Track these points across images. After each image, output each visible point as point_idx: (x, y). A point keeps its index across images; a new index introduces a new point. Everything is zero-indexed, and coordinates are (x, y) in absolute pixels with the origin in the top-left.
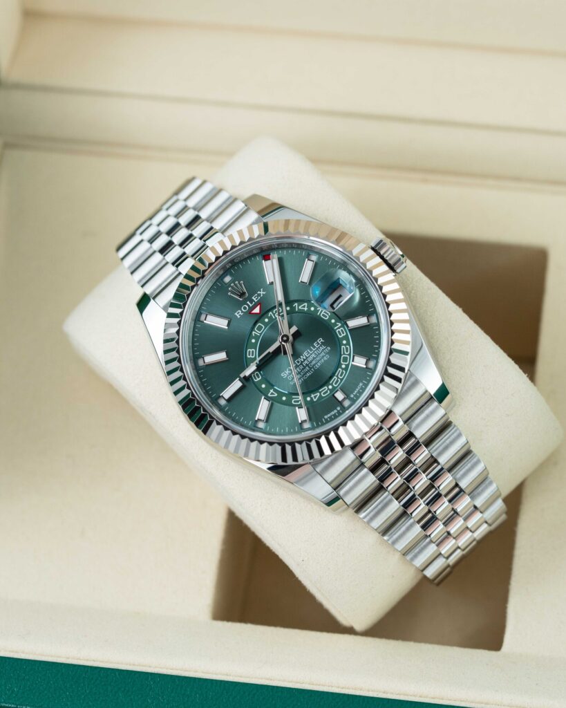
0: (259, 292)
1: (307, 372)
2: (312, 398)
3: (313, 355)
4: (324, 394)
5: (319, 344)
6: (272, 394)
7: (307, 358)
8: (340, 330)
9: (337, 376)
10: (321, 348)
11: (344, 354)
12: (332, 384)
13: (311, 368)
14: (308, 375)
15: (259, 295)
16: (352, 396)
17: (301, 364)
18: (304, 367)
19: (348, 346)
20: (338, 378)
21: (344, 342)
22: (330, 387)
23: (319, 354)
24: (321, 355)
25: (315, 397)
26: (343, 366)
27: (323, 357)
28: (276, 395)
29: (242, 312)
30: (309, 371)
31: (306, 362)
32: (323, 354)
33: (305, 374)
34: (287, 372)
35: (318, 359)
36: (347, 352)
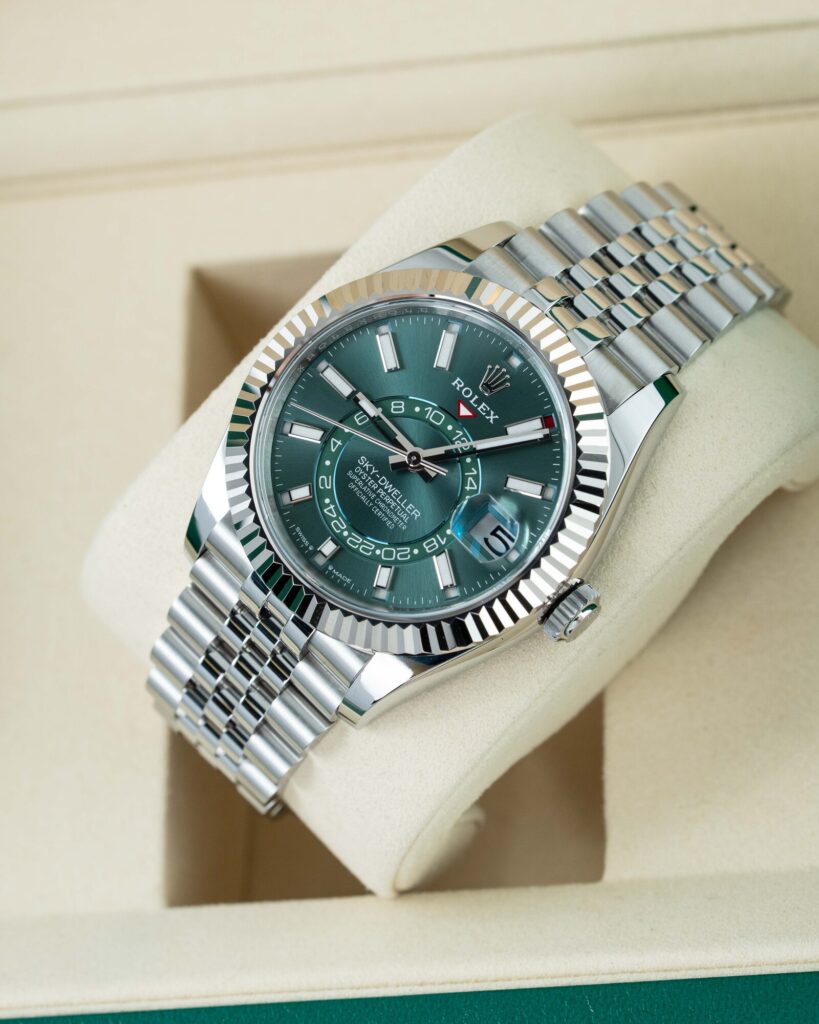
0: (492, 413)
1: (367, 496)
2: (328, 505)
3: (393, 504)
4: (335, 524)
5: (411, 511)
6: (335, 444)
7: (389, 494)
8: (435, 543)
9: (363, 543)
10: (404, 516)
11: (397, 552)
12: (350, 536)
13: (373, 501)
14: (363, 498)
15: (488, 414)
16: (330, 568)
17: (380, 486)
18: (374, 492)
19: (409, 557)
20: (360, 545)
21: (416, 551)
22: (346, 533)
23: (396, 513)
24: (394, 516)
25: (330, 511)
26: (378, 552)
27: (391, 519)
28: (333, 450)
29: (461, 389)
30: (369, 498)
31: (383, 493)
32: (396, 519)
33: (365, 493)
34: (367, 465)
35: (388, 512)
36: (401, 556)
